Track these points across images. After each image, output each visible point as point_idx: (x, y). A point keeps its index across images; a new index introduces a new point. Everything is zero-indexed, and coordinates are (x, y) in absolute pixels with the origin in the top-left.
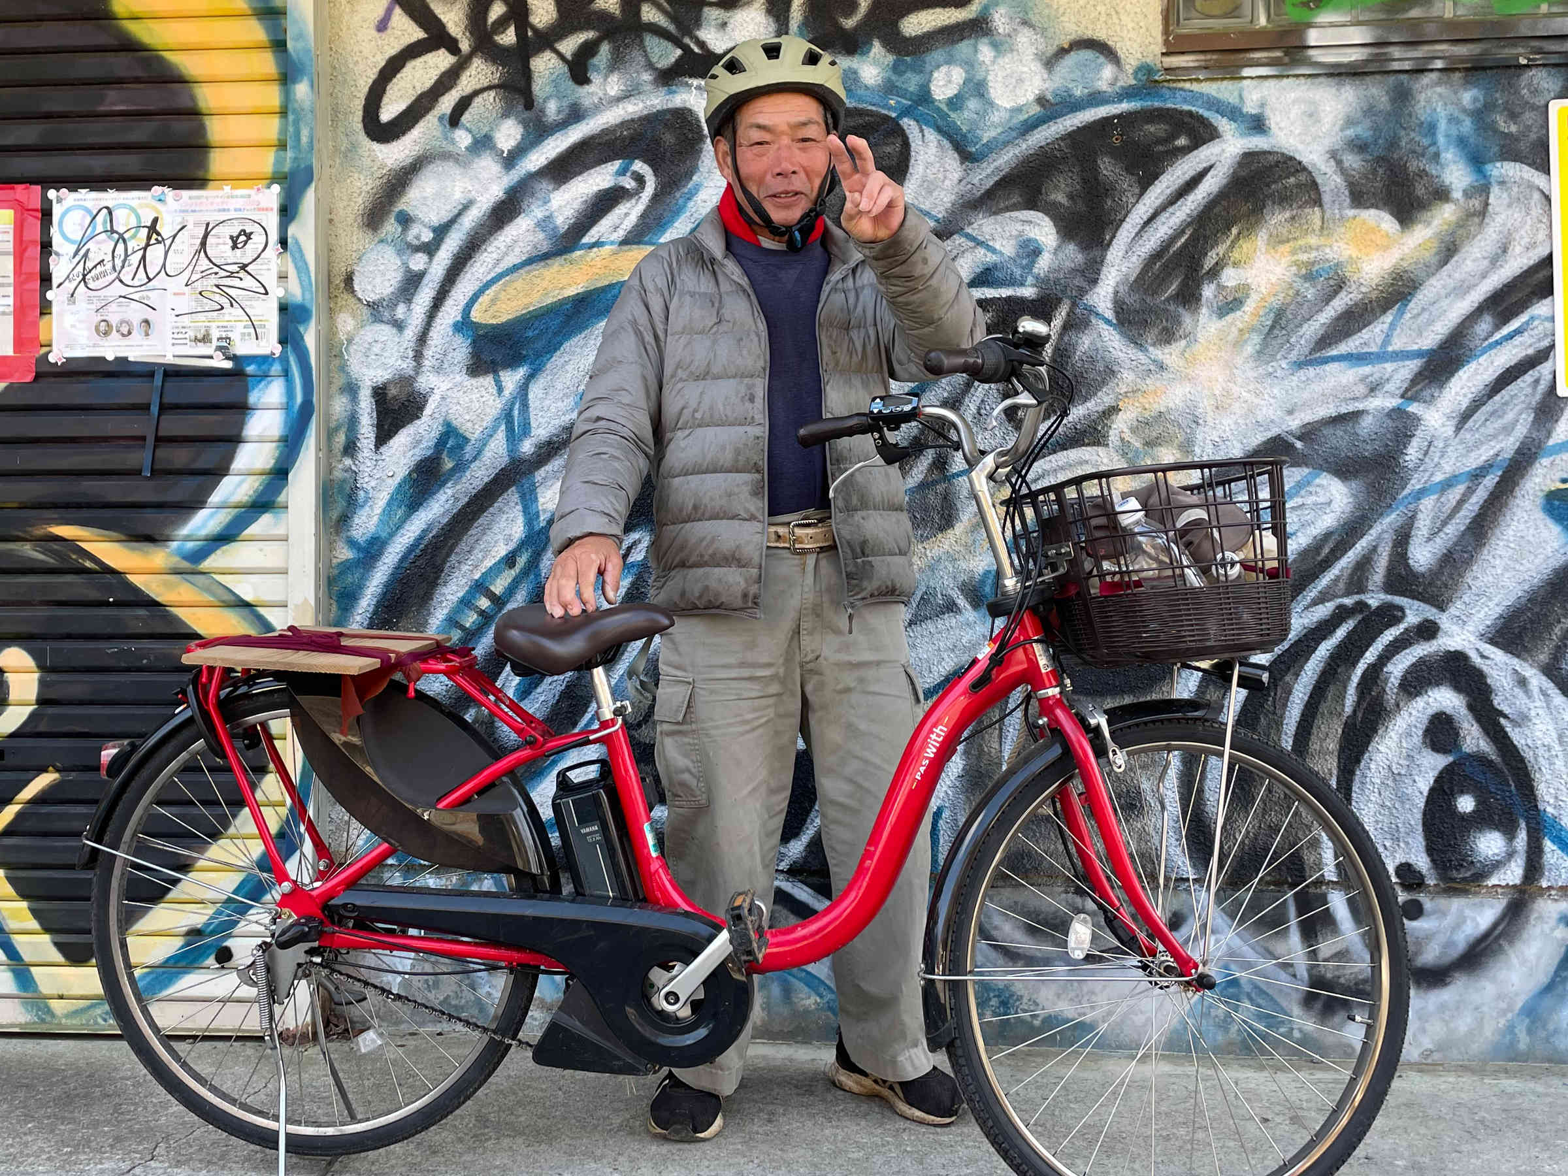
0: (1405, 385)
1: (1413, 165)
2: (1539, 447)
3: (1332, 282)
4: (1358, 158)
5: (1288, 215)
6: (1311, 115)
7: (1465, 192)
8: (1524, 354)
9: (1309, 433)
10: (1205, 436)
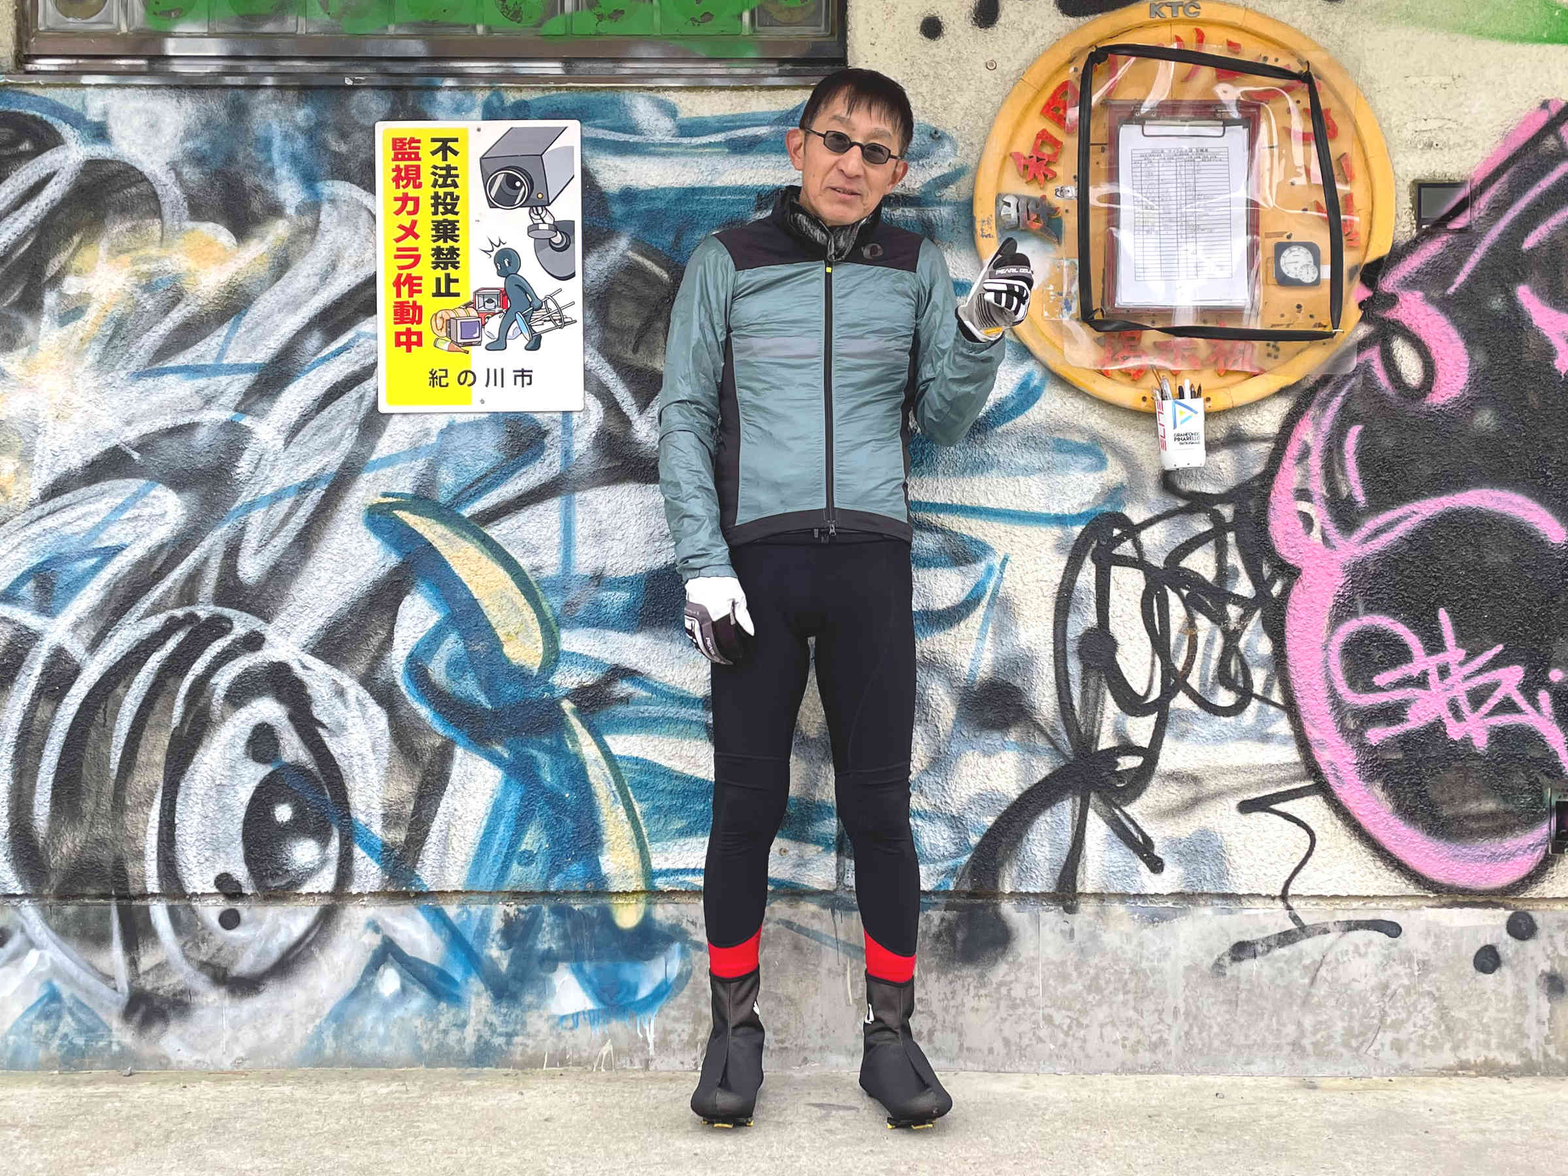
0: (239, 398)
1: (250, 181)
2: (364, 463)
3: (170, 294)
4: (198, 171)
5: (128, 225)
6: (152, 126)
7: (300, 211)
8: (350, 370)
9: (146, 444)
10: (45, 447)
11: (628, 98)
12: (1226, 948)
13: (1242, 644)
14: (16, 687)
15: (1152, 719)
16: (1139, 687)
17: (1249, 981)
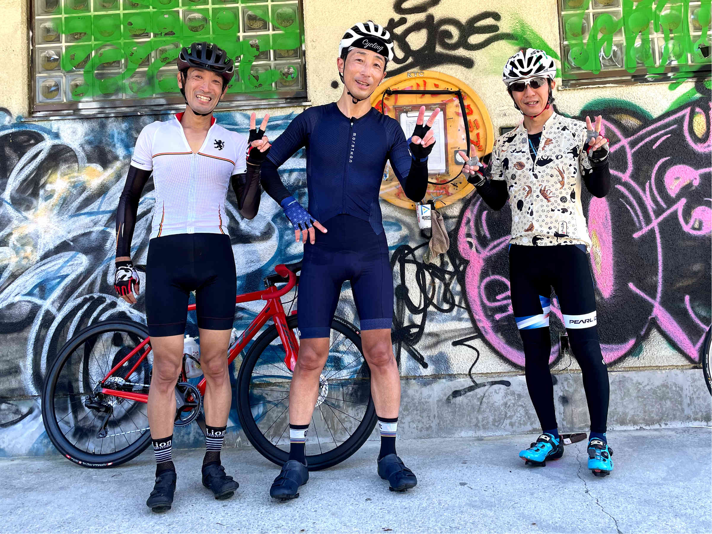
0: (106, 222)
1: (107, 149)
3: (82, 188)
4: (90, 146)
5: (67, 166)
6: (74, 132)
7: (124, 158)
9: (75, 239)
10: (41, 242)
11: (233, 113)
12: (451, 393)
13: (451, 288)
14: (34, 324)
15: (421, 315)
16: (416, 304)
17: (459, 404)
